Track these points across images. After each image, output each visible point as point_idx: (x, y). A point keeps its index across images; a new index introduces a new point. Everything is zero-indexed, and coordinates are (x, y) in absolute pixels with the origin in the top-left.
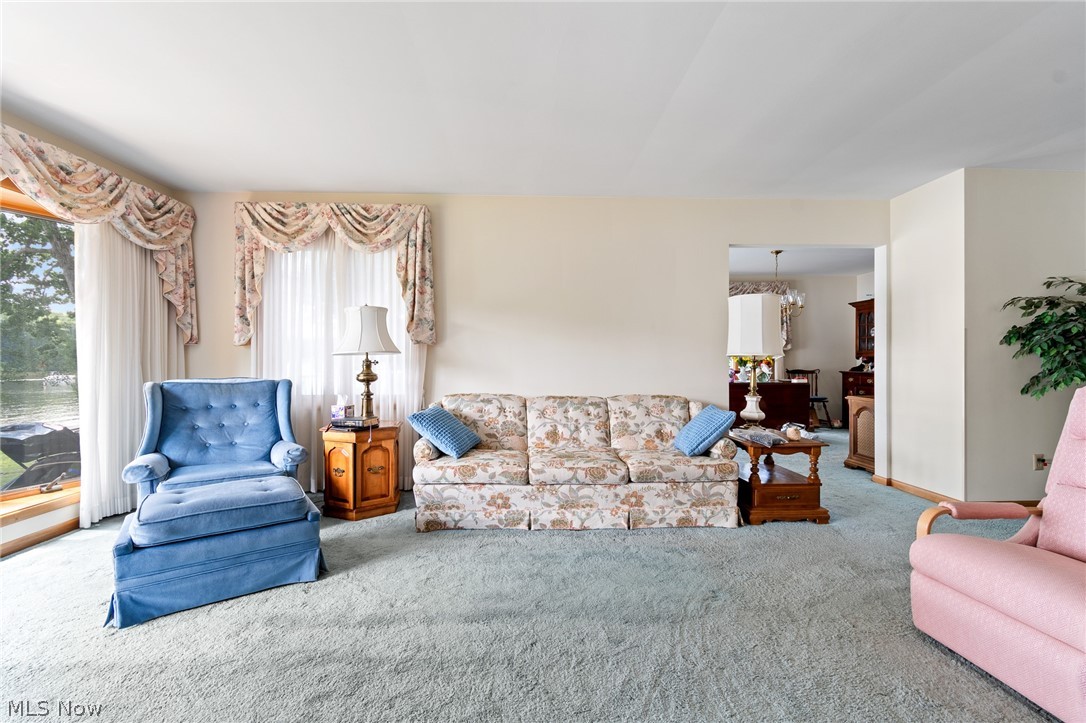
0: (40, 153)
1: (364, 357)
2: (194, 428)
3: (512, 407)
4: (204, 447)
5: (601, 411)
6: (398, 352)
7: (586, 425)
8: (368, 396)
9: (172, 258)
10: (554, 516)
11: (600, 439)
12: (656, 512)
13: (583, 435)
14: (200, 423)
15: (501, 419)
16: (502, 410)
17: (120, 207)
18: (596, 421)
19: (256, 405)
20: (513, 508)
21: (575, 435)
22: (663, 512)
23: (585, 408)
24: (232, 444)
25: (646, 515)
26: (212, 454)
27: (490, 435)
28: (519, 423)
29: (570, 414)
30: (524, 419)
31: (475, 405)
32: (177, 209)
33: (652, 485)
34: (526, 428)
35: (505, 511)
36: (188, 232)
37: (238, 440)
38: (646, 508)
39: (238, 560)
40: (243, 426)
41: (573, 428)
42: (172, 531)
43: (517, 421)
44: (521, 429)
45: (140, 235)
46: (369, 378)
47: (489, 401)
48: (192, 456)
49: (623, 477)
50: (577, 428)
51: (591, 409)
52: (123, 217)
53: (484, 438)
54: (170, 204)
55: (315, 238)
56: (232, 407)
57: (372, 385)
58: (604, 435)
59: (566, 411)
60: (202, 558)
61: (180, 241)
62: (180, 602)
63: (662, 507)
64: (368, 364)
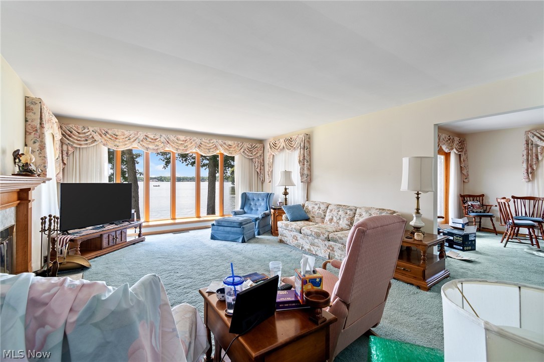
0: (225, 143)
1: (285, 187)
2: (251, 204)
3: (323, 207)
4: (252, 209)
5: (352, 213)
6: (295, 185)
7: (343, 218)
8: (286, 199)
9: (257, 160)
10: (308, 247)
11: (347, 225)
12: (338, 256)
13: (341, 222)
14: (252, 203)
15: (317, 211)
16: (319, 208)
17: (242, 150)
18: (348, 217)
19: (263, 200)
20: (299, 241)
21: (338, 221)
22: (341, 257)
23: (346, 211)
24: (257, 210)
25: (335, 256)
26: (253, 211)
27: (313, 217)
28: (323, 214)
29: (340, 213)
30: (325, 212)
31: (312, 205)
32: (258, 147)
33: (337, 244)
34: (325, 216)
35: (297, 241)
36: (261, 152)
37: (259, 209)
38: (336, 254)
39: (228, 232)
40: (261, 205)
41: (338, 218)
42: (218, 223)
43: (322, 213)
44: (323, 216)
45: (248, 156)
46: (286, 194)
47: (317, 204)
48: (249, 211)
49: (326, 238)
50: (340, 219)
51: (348, 211)
52: (243, 152)
53: (311, 217)
54: (256, 146)
55: (281, 150)
56: (259, 200)
57: (287, 196)
58: (349, 223)
59: (339, 211)
60: (222, 230)
61: (258, 155)
62: (219, 238)
63: (341, 255)
64: (286, 189)
